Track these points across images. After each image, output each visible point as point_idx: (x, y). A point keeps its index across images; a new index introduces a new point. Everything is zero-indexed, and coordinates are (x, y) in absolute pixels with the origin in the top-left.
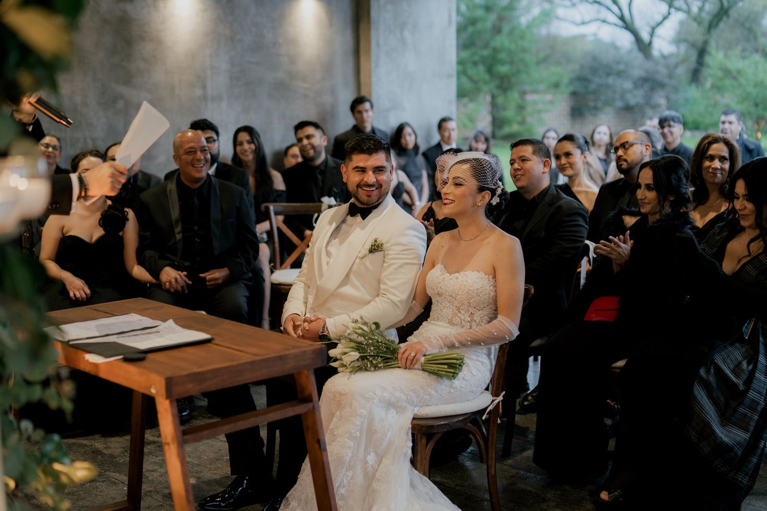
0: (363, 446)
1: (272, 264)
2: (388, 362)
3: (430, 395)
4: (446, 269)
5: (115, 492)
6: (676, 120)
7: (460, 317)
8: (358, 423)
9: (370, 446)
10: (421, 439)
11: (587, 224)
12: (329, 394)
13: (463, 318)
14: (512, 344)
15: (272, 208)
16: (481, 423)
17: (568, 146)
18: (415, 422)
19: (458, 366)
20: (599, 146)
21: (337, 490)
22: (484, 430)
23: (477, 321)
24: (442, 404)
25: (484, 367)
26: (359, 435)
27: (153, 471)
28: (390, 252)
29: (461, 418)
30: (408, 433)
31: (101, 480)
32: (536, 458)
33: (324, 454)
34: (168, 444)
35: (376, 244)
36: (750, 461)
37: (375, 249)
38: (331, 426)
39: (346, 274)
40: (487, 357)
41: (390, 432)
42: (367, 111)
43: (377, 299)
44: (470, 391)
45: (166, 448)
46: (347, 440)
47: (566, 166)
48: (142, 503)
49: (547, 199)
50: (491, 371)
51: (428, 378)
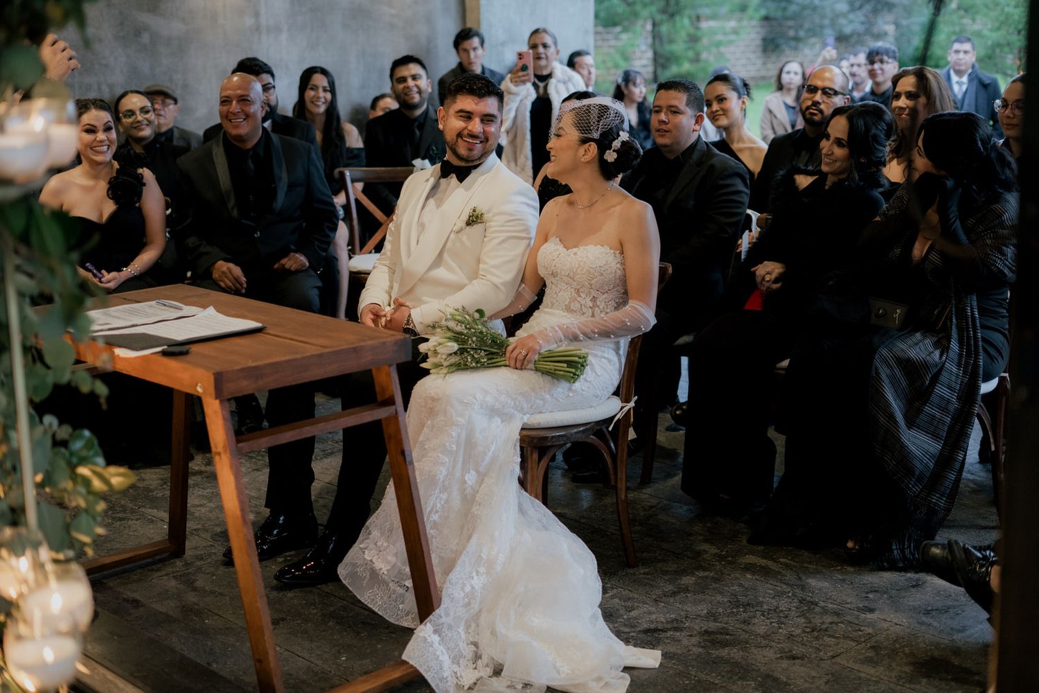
0: (460, 463)
1: (350, 247)
2: (494, 358)
3: (543, 399)
4: (562, 243)
5: (152, 531)
6: (891, 54)
7: (579, 302)
8: (454, 434)
9: (469, 462)
10: (532, 454)
11: (747, 188)
12: (419, 400)
13: (583, 302)
14: (646, 336)
15: (347, 173)
16: (608, 436)
17: (721, 88)
18: (525, 433)
19: (580, 366)
20: (789, 90)
21: (429, 514)
22: (612, 445)
23: (601, 307)
24: (558, 411)
25: (611, 364)
26: (455, 449)
27: (201, 506)
28: (492, 224)
29: (581, 429)
30: (515, 446)
31: (134, 518)
32: (685, 485)
33: (410, 468)
34: (219, 454)
35: (475, 214)
36: (946, 477)
37: (473, 221)
38: (421, 439)
39: (438, 252)
40: (614, 353)
41: (494, 445)
42: (475, 49)
43: (474, 281)
44: (594, 396)
45: (217, 458)
46: (440, 454)
47: (718, 113)
48: (188, 544)
49: (696, 156)
50: (620, 371)
51: (542, 379)
